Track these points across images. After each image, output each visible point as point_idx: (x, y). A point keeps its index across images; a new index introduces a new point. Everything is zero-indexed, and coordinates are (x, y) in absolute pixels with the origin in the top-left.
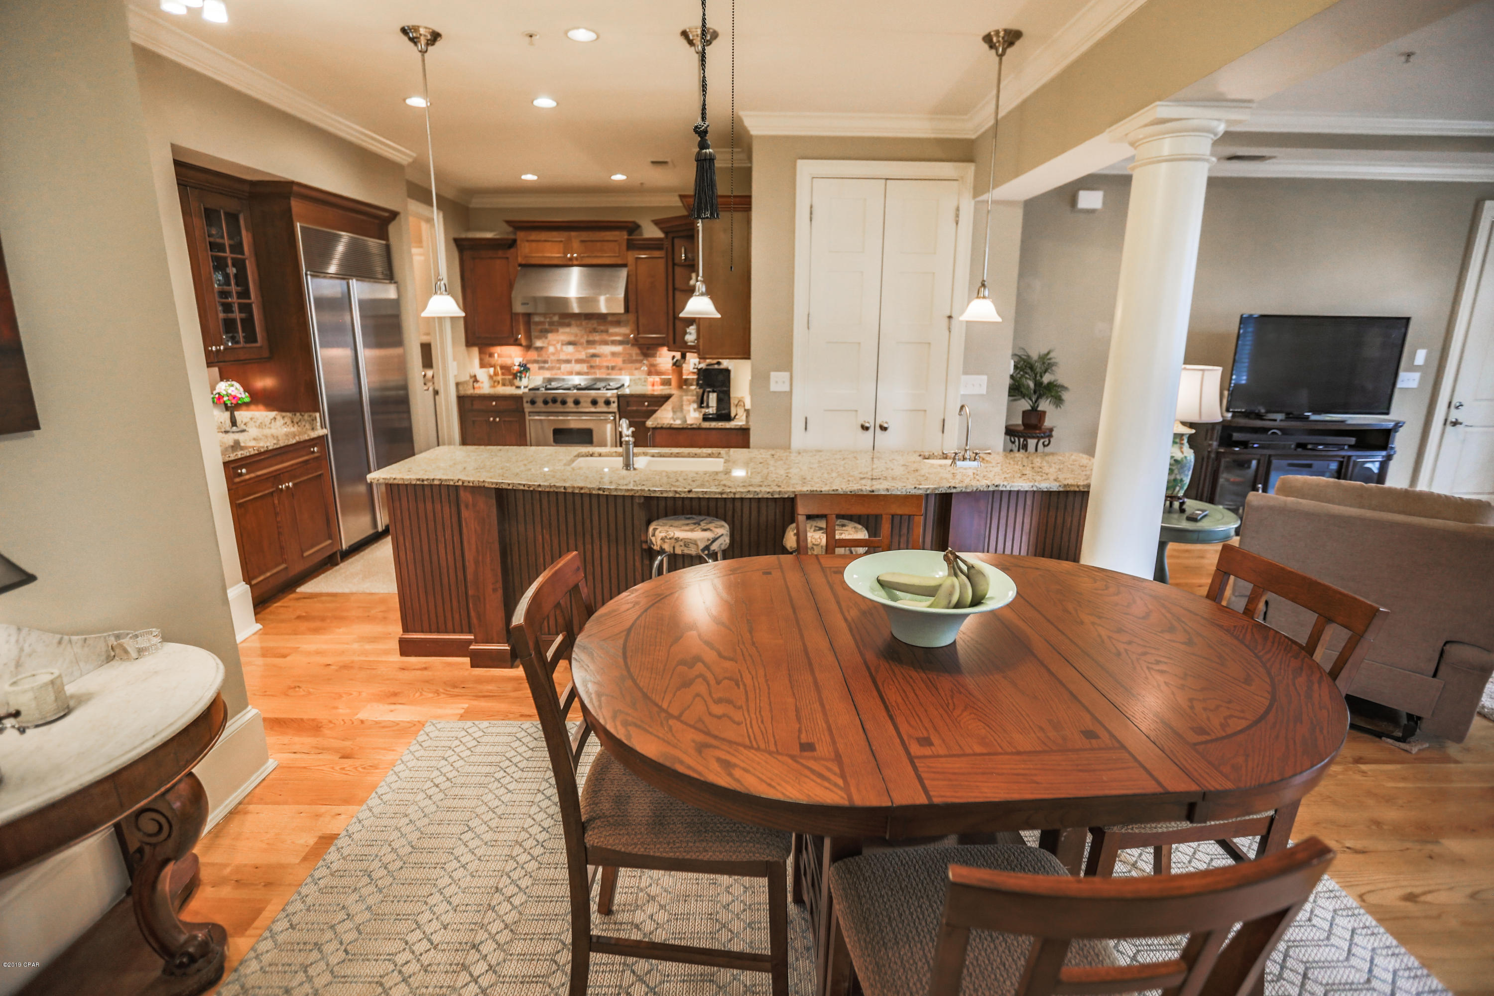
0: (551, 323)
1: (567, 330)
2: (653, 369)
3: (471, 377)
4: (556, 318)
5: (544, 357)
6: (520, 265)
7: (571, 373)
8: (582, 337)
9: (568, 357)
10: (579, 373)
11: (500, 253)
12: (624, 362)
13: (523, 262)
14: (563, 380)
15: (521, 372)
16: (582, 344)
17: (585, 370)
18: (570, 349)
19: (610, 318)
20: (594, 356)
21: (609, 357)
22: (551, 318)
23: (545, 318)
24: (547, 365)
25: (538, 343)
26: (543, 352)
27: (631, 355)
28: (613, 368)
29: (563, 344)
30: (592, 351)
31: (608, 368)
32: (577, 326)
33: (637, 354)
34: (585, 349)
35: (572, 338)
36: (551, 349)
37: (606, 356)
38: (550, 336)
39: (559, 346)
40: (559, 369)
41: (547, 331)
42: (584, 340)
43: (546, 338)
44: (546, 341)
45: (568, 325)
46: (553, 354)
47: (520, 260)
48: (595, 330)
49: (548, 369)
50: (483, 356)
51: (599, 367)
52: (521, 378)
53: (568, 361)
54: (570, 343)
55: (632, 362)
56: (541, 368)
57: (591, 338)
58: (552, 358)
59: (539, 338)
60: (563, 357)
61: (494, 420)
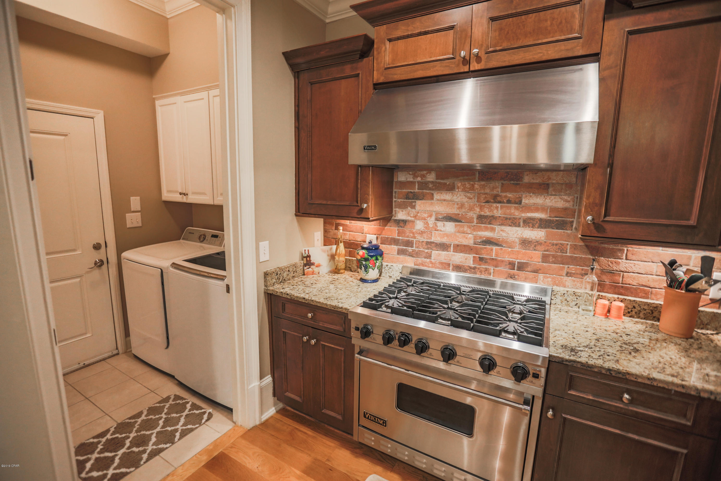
0: (423, 185)
1: (447, 196)
2: (607, 280)
3: (303, 257)
4: (431, 177)
5: (408, 236)
6: (376, 86)
7: (446, 265)
8: (471, 209)
9: (445, 240)
10: (458, 268)
11: (348, 70)
12: (545, 259)
13: (382, 80)
14: (434, 275)
15: (366, 260)
16: (470, 221)
17: (471, 263)
18: (450, 227)
19: (527, 179)
20: (488, 242)
21: (517, 248)
22: (423, 176)
23: (415, 176)
24: (410, 249)
25: (401, 215)
26: (407, 229)
27: (562, 249)
28: (521, 267)
29: (437, 219)
30: (487, 234)
31: (512, 265)
32: (464, 190)
33: (574, 247)
34: (475, 229)
35: (453, 210)
36: (419, 225)
37: (510, 245)
38: (419, 204)
39: (431, 221)
40: (429, 256)
41: (416, 197)
42: (473, 215)
43: (413, 207)
44: (413, 212)
45: (451, 188)
46: (422, 233)
47: (378, 77)
48: (496, 199)
49: (411, 255)
50: (328, 227)
51: (496, 263)
52: (366, 267)
53: (444, 247)
54: (449, 218)
55: (564, 261)
56: (400, 252)
57: (486, 212)
58: (419, 238)
59: (403, 206)
60: (436, 238)
61: (308, 341)
